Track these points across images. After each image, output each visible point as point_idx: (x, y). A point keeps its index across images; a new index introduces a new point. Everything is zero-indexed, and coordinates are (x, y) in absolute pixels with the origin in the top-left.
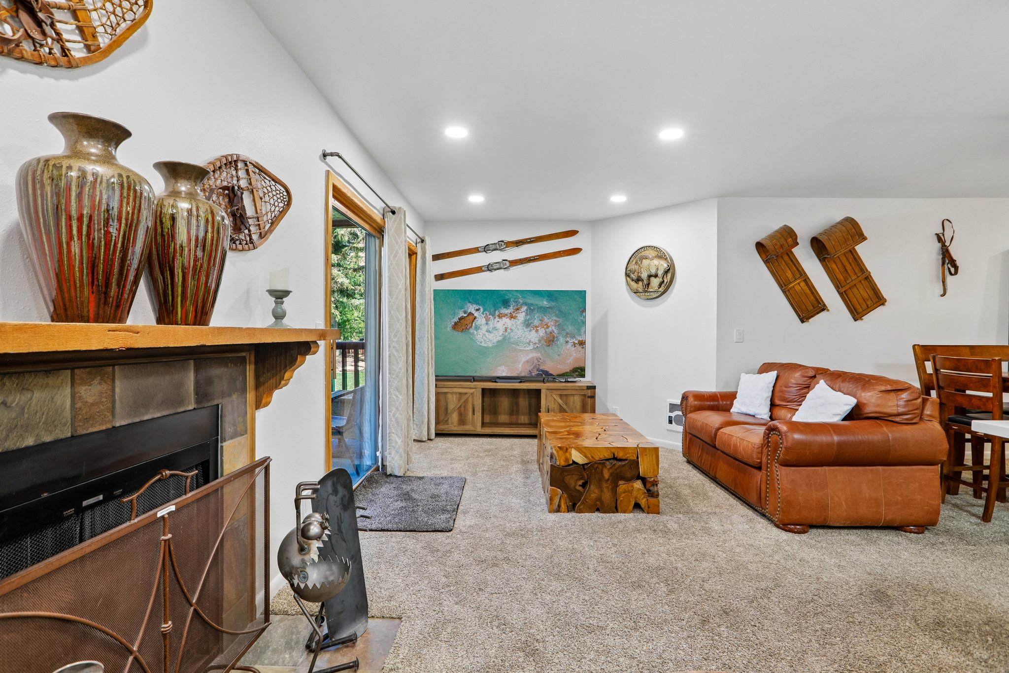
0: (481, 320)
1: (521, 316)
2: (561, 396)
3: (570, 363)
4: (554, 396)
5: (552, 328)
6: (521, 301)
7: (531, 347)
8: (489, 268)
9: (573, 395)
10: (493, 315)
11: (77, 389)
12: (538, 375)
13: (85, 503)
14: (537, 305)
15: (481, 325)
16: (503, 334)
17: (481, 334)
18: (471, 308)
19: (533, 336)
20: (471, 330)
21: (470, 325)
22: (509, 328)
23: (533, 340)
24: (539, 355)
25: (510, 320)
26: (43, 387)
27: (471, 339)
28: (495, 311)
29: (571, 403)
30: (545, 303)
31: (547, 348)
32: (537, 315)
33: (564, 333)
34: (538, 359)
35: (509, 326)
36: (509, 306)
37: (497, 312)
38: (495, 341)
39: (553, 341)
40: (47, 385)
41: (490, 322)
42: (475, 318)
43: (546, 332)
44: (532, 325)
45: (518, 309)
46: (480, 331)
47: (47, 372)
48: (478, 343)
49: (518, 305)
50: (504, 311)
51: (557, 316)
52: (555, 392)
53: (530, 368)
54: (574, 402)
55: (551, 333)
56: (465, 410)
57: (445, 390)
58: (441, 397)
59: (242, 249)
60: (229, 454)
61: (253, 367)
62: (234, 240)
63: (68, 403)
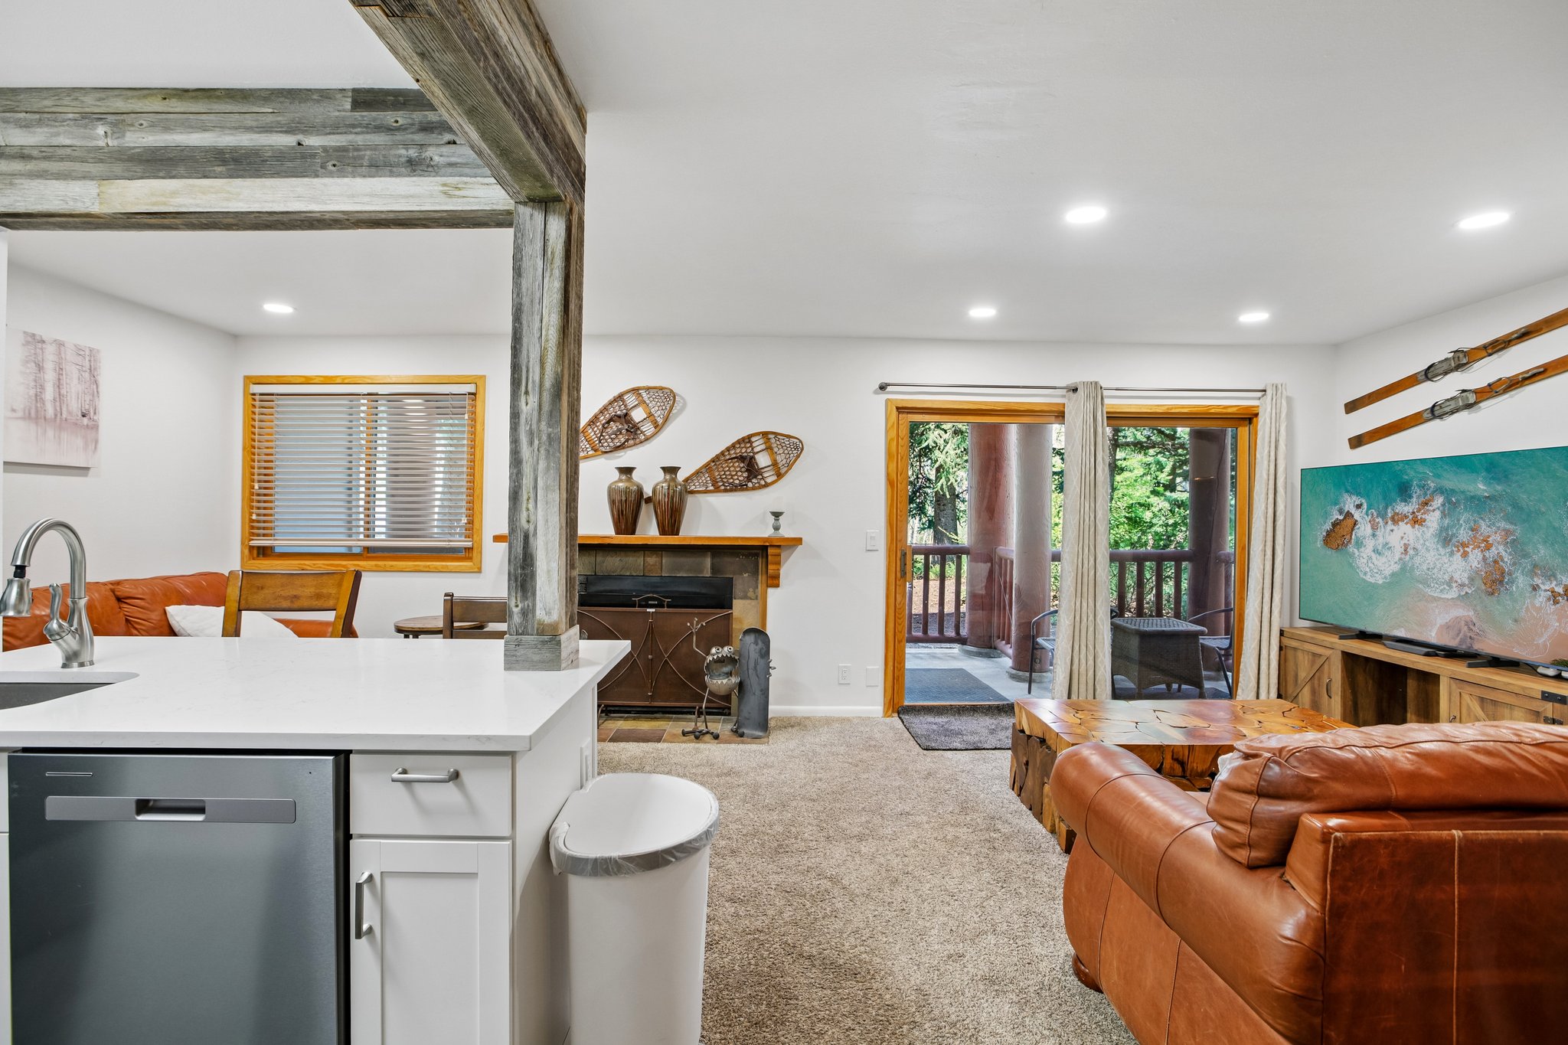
0: (1364, 529)
1: (1433, 519)
2: (1482, 700)
4: (1466, 698)
5: (1499, 550)
6: (1432, 485)
8: (1435, 412)
10: (1383, 516)
11: (646, 558)
13: (650, 602)
14: (1463, 492)
15: (1365, 538)
16: (1401, 559)
18: (1350, 503)
19: (1460, 567)
20: (1351, 548)
22: (1412, 546)
23: (1456, 576)
24: (1471, 613)
25: (1413, 527)
27: (1350, 565)
28: (1386, 508)
31: (1488, 600)
33: (1527, 564)
35: (1411, 542)
36: (1411, 497)
37: (1389, 510)
38: (1388, 572)
39: (1501, 582)
40: (635, 556)
41: (1377, 533)
42: (1355, 523)
43: (1484, 559)
44: (1454, 540)
45: (1427, 504)
46: (1362, 549)
47: (635, 552)
48: (1362, 575)
49: (1425, 494)
50: (1403, 508)
51: (1508, 518)
52: (1469, 689)
55: (1495, 562)
56: (1319, 685)
57: (1294, 644)
58: (1290, 654)
59: (754, 489)
60: (739, 607)
61: (764, 560)
62: (746, 485)
63: (642, 563)
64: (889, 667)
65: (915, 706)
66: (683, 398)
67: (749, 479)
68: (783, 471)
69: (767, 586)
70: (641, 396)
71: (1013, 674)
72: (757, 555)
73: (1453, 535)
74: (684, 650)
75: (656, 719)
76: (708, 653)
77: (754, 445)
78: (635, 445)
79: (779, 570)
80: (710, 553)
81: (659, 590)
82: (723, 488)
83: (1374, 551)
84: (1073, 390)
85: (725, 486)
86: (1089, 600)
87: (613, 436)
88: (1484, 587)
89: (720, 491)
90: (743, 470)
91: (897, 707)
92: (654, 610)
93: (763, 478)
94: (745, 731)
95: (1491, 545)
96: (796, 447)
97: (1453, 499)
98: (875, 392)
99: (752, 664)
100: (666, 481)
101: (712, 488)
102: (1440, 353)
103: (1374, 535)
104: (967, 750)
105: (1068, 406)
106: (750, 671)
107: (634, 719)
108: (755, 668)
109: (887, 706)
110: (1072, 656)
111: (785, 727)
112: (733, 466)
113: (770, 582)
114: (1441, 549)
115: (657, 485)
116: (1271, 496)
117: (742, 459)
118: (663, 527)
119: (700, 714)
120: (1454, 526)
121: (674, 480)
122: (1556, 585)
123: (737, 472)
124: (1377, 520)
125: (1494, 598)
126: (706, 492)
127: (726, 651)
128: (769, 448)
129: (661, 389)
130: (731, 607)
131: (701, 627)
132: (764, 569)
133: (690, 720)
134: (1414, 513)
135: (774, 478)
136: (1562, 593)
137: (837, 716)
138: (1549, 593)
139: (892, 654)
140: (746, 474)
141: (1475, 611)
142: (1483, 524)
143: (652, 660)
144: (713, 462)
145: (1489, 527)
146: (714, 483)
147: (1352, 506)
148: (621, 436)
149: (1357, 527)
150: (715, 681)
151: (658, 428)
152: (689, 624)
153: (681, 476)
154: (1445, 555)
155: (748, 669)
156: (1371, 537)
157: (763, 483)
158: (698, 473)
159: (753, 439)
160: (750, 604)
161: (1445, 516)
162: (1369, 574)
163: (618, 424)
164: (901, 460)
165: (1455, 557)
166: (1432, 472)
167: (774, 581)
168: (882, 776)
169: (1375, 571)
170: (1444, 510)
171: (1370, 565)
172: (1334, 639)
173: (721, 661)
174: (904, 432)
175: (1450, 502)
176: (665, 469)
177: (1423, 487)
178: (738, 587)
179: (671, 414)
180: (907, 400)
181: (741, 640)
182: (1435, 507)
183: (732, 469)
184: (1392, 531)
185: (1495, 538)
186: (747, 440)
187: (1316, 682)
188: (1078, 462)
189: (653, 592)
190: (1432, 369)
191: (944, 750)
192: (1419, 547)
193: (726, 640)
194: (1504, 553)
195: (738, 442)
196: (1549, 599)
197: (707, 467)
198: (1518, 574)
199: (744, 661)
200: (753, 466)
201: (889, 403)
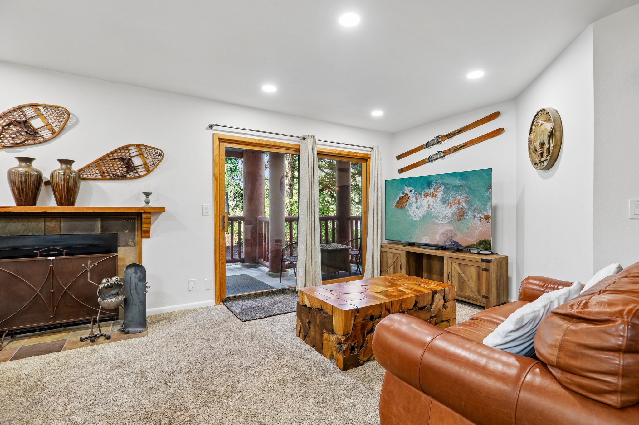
0: (412, 200)
1: (440, 194)
2: (459, 265)
3: (477, 236)
4: (454, 264)
5: (463, 204)
6: (440, 182)
7: (446, 221)
8: (430, 159)
9: (470, 266)
10: (420, 194)
11: (46, 223)
12: (451, 245)
13: (51, 253)
14: (451, 184)
15: (413, 203)
16: (427, 210)
17: (412, 210)
18: (407, 190)
19: (448, 212)
20: (407, 207)
21: (406, 203)
22: (431, 205)
23: (447, 215)
24: (452, 228)
25: (432, 198)
26: (34, 222)
27: (406, 214)
28: (422, 191)
29: (468, 272)
30: (458, 182)
31: (458, 222)
32: (451, 193)
33: (472, 208)
34: (451, 231)
35: (431, 203)
36: (432, 187)
37: (423, 192)
38: (421, 215)
39: (463, 216)
40: (36, 221)
41: (418, 201)
42: (409, 197)
43: (458, 208)
44: (447, 202)
45: (438, 189)
46: (411, 208)
47: (36, 218)
48: (411, 217)
49: (437, 185)
50: (429, 191)
51: (467, 193)
52: (455, 261)
53: (445, 239)
54: (470, 272)
55: (462, 209)
56: (397, 265)
57: (386, 250)
58: (384, 254)
59: (131, 178)
60: (122, 251)
61: (139, 222)
62: (126, 176)
63: (43, 226)
64: (217, 278)
65: (232, 297)
66: (75, 116)
67: (127, 172)
68: (151, 169)
69: (142, 238)
70: (40, 110)
71: (271, 274)
72: (134, 219)
73: (447, 200)
74: (81, 282)
75: (59, 332)
76: (100, 283)
77: (131, 151)
78: (34, 144)
79: (149, 227)
80: (99, 218)
81: (58, 244)
82: (108, 177)
83: (416, 208)
84: (303, 139)
85: (110, 176)
86: (312, 236)
87: (13, 136)
88: (457, 218)
89: (107, 179)
90: (123, 166)
91: (222, 298)
92: (54, 258)
93: (137, 172)
94: (130, 329)
95: (460, 203)
96: (160, 156)
97: (448, 187)
98: (207, 129)
99: (133, 286)
100: (62, 169)
101: (100, 177)
102: (431, 137)
103: (416, 202)
104: (265, 317)
105: (301, 146)
106: (132, 291)
107: (39, 335)
108: (136, 289)
109: (217, 299)
110: (306, 263)
111: (158, 322)
112: (116, 164)
113: (143, 235)
114: (442, 205)
115: (54, 171)
116: (376, 191)
117: (122, 159)
118: (61, 200)
119: (95, 322)
120: (447, 197)
121: (69, 169)
122: (481, 215)
123: (119, 167)
124: (418, 196)
125: (460, 221)
126: (96, 179)
127: (114, 280)
128: (141, 155)
129: (57, 107)
130: (116, 252)
131: (93, 266)
132: (139, 228)
133: (87, 328)
134: (432, 192)
135: (145, 173)
136: (483, 217)
137: (189, 309)
138: (479, 218)
139: (219, 271)
140: (125, 169)
141: (454, 227)
142: (458, 195)
143: (53, 292)
144: (101, 160)
145: (460, 196)
146: (102, 173)
147: (408, 191)
148: (21, 137)
149: (410, 199)
150: (106, 301)
151: (55, 134)
152: (83, 265)
153: (75, 167)
154: (444, 207)
155: (130, 290)
156: (415, 203)
157: (137, 175)
158: (89, 166)
159: (130, 148)
160: (130, 249)
161: (444, 193)
162: (414, 217)
163: (18, 128)
164: (221, 167)
165: (447, 208)
166: (440, 177)
167: (146, 234)
168: (226, 343)
169: (416, 215)
170: (444, 191)
171: (415, 213)
172: (401, 247)
173: (110, 287)
174: (223, 152)
175: (446, 188)
176: (61, 161)
177: (437, 183)
178: (121, 238)
179: (66, 126)
180: (225, 135)
181: (124, 272)
182: (441, 190)
183: (115, 165)
184: (424, 200)
185: (462, 200)
186: (126, 149)
187: (395, 264)
188: (307, 172)
189: (53, 246)
190: (428, 144)
191: (254, 320)
192: (434, 205)
193: (113, 273)
194: (465, 205)
195: (120, 149)
196: (479, 220)
197: (96, 163)
198: (469, 212)
199: (127, 285)
200: (130, 165)
201: (215, 135)
